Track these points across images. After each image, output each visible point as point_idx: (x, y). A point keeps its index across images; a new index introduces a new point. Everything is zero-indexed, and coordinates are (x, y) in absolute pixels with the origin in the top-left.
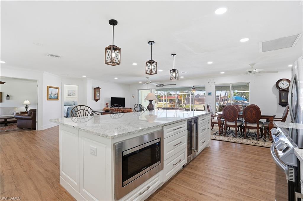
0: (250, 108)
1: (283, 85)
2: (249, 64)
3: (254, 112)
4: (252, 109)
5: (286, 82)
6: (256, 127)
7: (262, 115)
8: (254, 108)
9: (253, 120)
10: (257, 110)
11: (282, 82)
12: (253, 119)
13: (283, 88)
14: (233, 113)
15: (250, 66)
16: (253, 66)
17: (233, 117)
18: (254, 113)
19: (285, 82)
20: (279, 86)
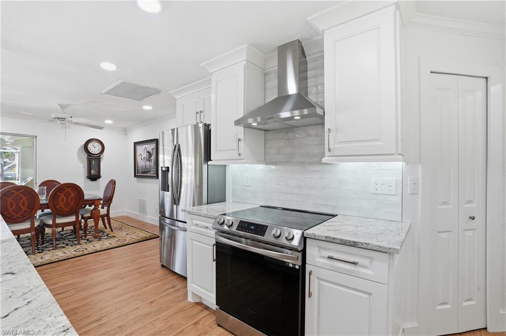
0: (65, 188)
1: (94, 149)
2: (58, 105)
3: (73, 195)
4: (69, 190)
5: (98, 144)
6: (74, 222)
7: (86, 198)
8: (73, 187)
9: (69, 210)
10: (77, 192)
11: (93, 143)
12: (69, 208)
13: (93, 153)
14: (26, 204)
15: (59, 108)
16: (64, 109)
17: (25, 211)
18: (72, 197)
19: (96, 144)
20: (89, 149)
